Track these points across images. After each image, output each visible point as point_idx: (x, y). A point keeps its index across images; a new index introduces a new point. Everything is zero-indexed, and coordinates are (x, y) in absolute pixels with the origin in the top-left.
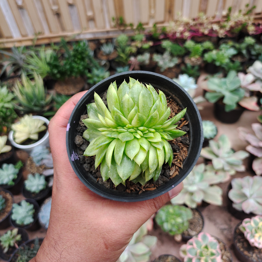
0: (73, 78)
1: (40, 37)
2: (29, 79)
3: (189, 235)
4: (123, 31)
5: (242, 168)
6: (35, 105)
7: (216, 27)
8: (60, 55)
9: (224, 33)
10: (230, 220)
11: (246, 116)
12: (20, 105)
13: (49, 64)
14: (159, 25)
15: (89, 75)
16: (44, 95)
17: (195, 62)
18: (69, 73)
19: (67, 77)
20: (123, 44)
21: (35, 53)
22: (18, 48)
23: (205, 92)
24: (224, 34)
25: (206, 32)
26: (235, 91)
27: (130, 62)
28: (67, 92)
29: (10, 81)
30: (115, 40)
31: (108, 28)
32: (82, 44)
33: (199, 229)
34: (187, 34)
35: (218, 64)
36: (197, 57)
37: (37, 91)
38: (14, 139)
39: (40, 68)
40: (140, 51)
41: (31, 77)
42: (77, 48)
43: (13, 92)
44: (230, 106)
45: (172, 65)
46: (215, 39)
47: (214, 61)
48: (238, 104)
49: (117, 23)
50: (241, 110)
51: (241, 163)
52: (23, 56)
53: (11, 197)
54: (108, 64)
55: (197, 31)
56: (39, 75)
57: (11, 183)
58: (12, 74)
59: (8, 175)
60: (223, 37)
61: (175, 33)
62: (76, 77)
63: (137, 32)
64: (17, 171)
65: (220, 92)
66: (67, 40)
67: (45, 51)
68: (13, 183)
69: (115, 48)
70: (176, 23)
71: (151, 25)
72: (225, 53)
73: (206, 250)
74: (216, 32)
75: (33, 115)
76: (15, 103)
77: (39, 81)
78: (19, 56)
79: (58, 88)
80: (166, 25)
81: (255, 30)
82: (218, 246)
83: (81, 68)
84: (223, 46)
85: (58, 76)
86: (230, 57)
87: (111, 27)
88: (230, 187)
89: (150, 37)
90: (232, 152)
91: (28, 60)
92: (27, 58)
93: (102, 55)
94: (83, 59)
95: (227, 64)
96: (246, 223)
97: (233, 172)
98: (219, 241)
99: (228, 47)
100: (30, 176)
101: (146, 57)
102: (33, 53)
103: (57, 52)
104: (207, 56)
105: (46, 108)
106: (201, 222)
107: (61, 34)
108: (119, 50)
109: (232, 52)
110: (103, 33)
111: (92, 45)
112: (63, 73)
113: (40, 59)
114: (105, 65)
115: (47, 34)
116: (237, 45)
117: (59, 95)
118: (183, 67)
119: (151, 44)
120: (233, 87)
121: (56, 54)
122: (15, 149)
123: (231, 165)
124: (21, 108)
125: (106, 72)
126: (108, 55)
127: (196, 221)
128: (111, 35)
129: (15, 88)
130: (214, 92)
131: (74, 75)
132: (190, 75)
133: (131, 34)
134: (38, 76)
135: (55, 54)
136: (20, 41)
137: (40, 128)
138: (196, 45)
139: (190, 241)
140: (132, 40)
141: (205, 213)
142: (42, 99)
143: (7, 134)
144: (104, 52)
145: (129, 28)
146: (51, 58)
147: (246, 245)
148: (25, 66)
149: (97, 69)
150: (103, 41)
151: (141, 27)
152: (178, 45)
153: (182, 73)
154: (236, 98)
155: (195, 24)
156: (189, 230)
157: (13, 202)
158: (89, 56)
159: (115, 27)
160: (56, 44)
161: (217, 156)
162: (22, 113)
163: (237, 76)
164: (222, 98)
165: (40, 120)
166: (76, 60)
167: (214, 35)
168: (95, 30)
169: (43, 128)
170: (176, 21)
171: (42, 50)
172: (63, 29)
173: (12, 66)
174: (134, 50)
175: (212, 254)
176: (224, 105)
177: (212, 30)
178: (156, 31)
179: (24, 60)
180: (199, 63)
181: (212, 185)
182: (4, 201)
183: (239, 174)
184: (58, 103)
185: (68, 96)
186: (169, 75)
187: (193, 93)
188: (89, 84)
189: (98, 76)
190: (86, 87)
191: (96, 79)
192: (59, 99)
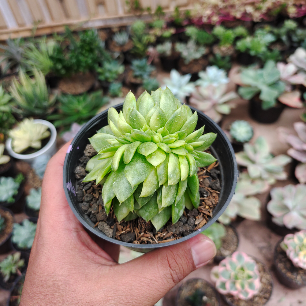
0: (81, 74)
1: (40, 26)
2: (29, 76)
3: (221, 255)
4: (139, 17)
5: (283, 176)
6: (37, 107)
7: (250, 9)
8: (64, 47)
9: (260, 16)
10: (270, 237)
11: (287, 115)
12: (19, 107)
13: (51, 58)
14: (182, 9)
15: (99, 70)
16: (47, 95)
17: (226, 52)
18: (75, 68)
19: (73, 74)
20: (140, 32)
21: (35, 45)
22: (14, 40)
23: (238, 87)
24: (260, 18)
25: (238, 15)
26: (274, 85)
27: (148, 54)
28: (74, 91)
29: (6, 80)
30: (130, 29)
31: (121, 13)
32: (90, 33)
33: (233, 247)
34: (215, 19)
35: (252, 53)
36: (228, 45)
37: (38, 91)
38: (13, 148)
39: (41, 64)
40: (160, 40)
41: (31, 75)
42: (85, 37)
43: (9, 93)
44: (268, 103)
45: (198, 55)
46: (249, 24)
47: (248, 50)
48: (278, 101)
49: (132, 7)
50: (281, 107)
51: (282, 169)
52: (21, 50)
53: (11, 216)
54: (122, 56)
55: (228, 15)
56: (41, 72)
57: (10, 200)
58: (8, 72)
59: (7, 191)
60: (258, 21)
61: (201, 18)
62: (84, 74)
63: (155, 18)
64: (17, 185)
65: (256, 87)
66: (73, 29)
67: (46, 43)
68: (14, 200)
69: (130, 38)
70: (202, 6)
71: (172, 9)
72: (261, 40)
73: (242, 271)
74: (250, 15)
75: (34, 119)
76: (12, 105)
77: (41, 79)
78: (16, 50)
79: (64, 87)
80: (190, 8)
81: (296, 12)
82: (256, 268)
83: (90, 61)
84: (259, 32)
85: (63, 72)
86: (267, 45)
87: (125, 13)
88: (269, 198)
89: (172, 24)
90: (271, 157)
91: (26, 54)
92: (25, 52)
93: (115, 46)
94: (91, 51)
95: (264, 54)
96: (289, 239)
97: (272, 181)
98: (257, 261)
99: (265, 33)
100: (32, 191)
101: (166, 47)
102: (32, 45)
103: (61, 44)
104: (240, 45)
105: (50, 111)
106: (235, 240)
107: (65, 21)
108: (135, 39)
109: (270, 38)
111: (103, 34)
112: (68, 68)
113: (41, 53)
114: (119, 58)
115: (48, 22)
116: (276, 31)
117: (64, 94)
118: (211, 59)
120: (271, 80)
121: (60, 45)
122: (14, 160)
123: (270, 172)
124: (20, 111)
125: (120, 66)
126: (122, 46)
127: (230, 238)
128: (125, 22)
129: (13, 88)
130: (249, 86)
131: (81, 70)
132: (220, 67)
133: (149, 20)
134: (39, 73)
135: (58, 46)
136: (17, 32)
137: (43, 134)
138: (226, 31)
139: (223, 262)
140: (150, 27)
141: (240, 230)
142: (45, 100)
143: (4, 142)
145: (146, 13)
146: (54, 50)
147: (288, 265)
148: (23, 61)
149: (109, 62)
150: (115, 30)
151: (160, 11)
152: (206, 32)
153: (211, 64)
154: (275, 93)
155: (225, 7)
156: (222, 249)
157: (14, 222)
158: (99, 48)
159: (129, 12)
160: (58, 34)
161: (253, 162)
162: (22, 117)
163: (276, 66)
164: (258, 93)
165: (42, 125)
166: (84, 52)
167: (248, 19)
168: (105, 16)
169: (47, 134)
170: (202, 4)
171: (42, 41)
172: (67, 16)
173: (8, 61)
174: (153, 39)
175: (249, 277)
176: (261, 102)
177: (245, 14)
178: (178, 16)
179: (22, 55)
180: (230, 52)
181: (248, 197)
182: (3, 221)
183: (280, 183)
184: (63, 104)
185: (76, 95)
186: (195, 68)
187: (223, 88)
188: (100, 81)
189: (110, 71)
190: (97, 84)
191: (108, 75)
192: (65, 100)
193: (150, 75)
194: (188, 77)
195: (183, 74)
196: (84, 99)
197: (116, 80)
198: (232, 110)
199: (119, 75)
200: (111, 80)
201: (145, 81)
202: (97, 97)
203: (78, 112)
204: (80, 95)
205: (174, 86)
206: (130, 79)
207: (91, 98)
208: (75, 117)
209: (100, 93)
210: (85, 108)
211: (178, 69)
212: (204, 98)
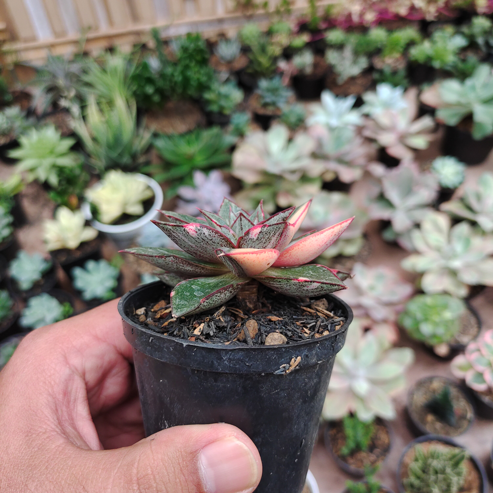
1: (91, 35)
4: (250, 18)
9: (436, 12)
24: (436, 14)
25: (403, 11)
26: (491, 101)
31: (221, 13)
34: (370, 16)
35: (437, 64)
36: (397, 55)
45: (355, 70)
47: (430, 59)
49: (239, 2)
54: (233, 78)
57: (109, 295)
58: (50, 108)
60: (432, 19)
64: (116, 271)
81: (487, 5)
84: (438, 35)
85: (157, 98)
87: (228, 12)
104: (416, 52)
107: (131, 27)
109: (459, 41)
110: (210, 23)
115: (104, 29)
119: (305, 38)
128: (226, 27)
132: (395, 85)
137: (143, 193)
144: (222, 58)
145: (261, 11)
150: (215, 39)
151: (285, 7)
159: (235, 10)
168: (196, 18)
169: (149, 193)
172: (136, 18)
174: (277, 50)
178: (314, 14)
180: (401, 65)
189: (226, 97)
191: (223, 102)
200: (228, 112)
203: (191, 158)
205: (330, 114)
209: (215, 130)
210: (200, 151)
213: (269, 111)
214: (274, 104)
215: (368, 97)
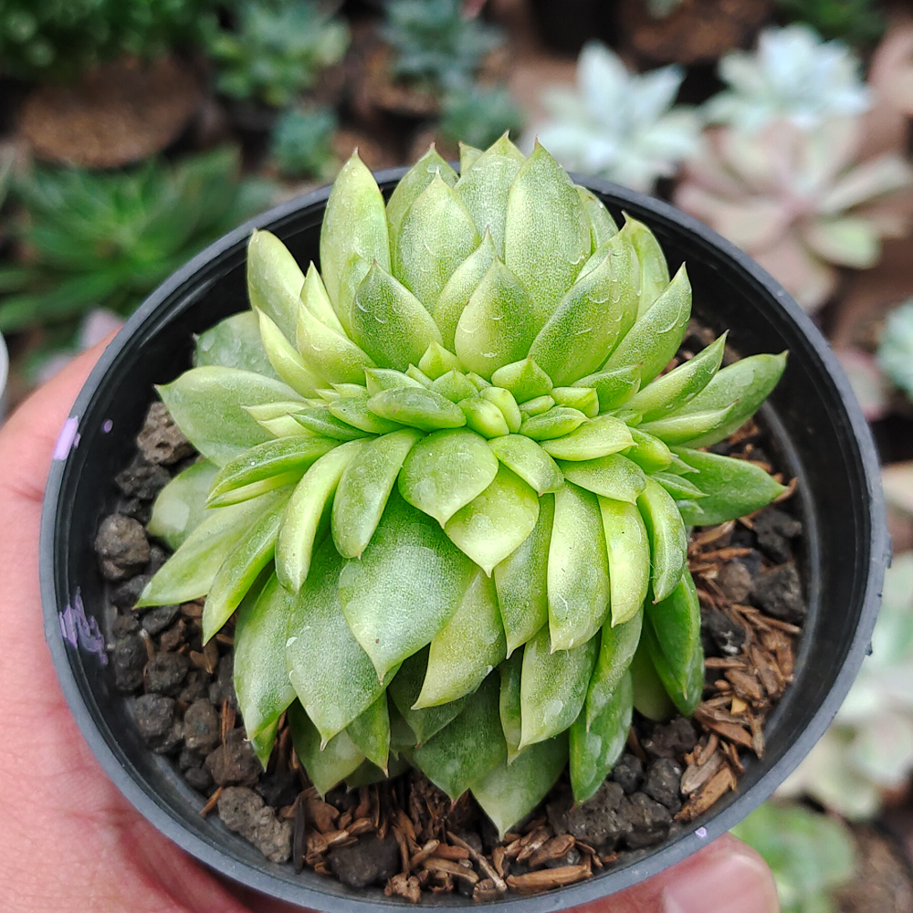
0: (131, 65)
15: (223, 46)
18: (103, 35)
19: (91, 63)
28: (94, 151)
62: (146, 62)
79: (44, 130)
83: (175, 2)
85: (42, 54)
112: (64, 38)
117: (47, 166)
125: (326, 24)
131: (133, 44)
149: (274, 7)
184: (41, 215)
185: (104, 172)
186: (702, 39)
187: (844, 139)
188: (225, 101)
189: (275, 51)
190: (211, 117)
191: (265, 69)
192: (50, 195)
193: (477, 73)
194: (665, 84)
195: (643, 65)
196: (148, 192)
197: (306, 94)
198: (887, 246)
199: (323, 72)
200: (279, 97)
201: (451, 103)
202: (212, 183)
203: (116, 256)
204: (128, 168)
205: (595, 124)
206: (378, 91)
207: (180, 185)
208: (102, 282)
209: (225, 159)
210: (149, 234)
211: (616, 42)
212: (748, 189)
213: (416, 101)
214: (431, 75)
215: (734, 68)
